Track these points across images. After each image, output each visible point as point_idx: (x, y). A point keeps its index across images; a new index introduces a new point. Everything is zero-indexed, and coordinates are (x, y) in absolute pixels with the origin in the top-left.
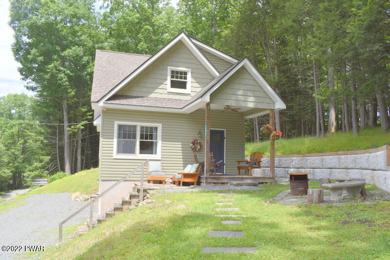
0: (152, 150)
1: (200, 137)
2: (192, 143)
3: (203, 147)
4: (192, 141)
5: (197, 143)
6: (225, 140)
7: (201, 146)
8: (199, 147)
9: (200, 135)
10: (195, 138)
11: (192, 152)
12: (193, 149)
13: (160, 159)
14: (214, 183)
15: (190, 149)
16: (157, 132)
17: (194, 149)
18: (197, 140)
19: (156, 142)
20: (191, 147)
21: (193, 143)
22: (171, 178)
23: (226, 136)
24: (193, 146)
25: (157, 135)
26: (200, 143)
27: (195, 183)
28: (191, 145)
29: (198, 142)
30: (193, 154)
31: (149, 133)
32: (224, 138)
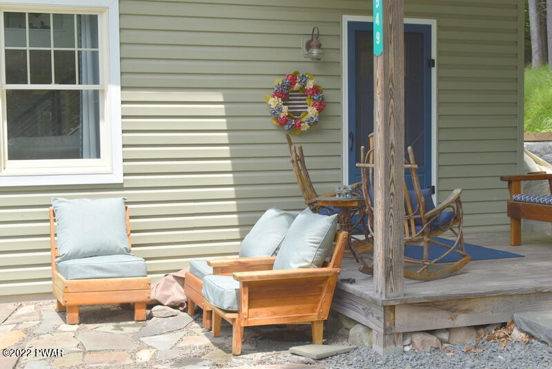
0: (78, 133)
1: (317, 60)
2: (277, 94)
3: (331, 110)
4: (279, 81)
5: (303, 89)
6: (434, 71)
7: (321, 106)
8: (312, 111)
9: (315, 52)
10: (290, 69)
11: (280, 137)
12: (282, 123)
13: (118, 178)
14: (431, 332)
15: (272, 123)
16: (94, 42)
17: (289, 124)
18: (305, 78)
19: (96, 93)
20: (275, 114)
21: (284, 94)
22: (181, 280)
23: (439, 53)
24: (285, 108)
25: (95, 56)
26: (316, 90)
27: (318, 331)
28: (274, 102)
29: (310, 85)
30: (284, 149)
31: (52, 49)
32: (431, 63)
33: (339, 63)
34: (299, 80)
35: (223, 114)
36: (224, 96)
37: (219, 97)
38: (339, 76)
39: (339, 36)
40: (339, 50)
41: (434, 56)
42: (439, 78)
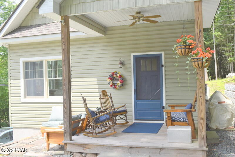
2: (109, 78)
4: (109, 74)
5: (117, 76)
6: (163, 68)
7: (122, 81)
8: (119, 83)
9: (120, 65)
12: (111, 86)
14: (82, 153)
17: (113, 87)
18: (117, 73)
20: (109, 84)
21: (111, 78)
23: (165, 62)
24: (111, 82)
28: (108, 80)
31: (57, 69)
32: (163, 66)
33: (130, 68)
34: (115, 74)
35: (97, 84)
36: (97, 79)
37: (95, 79)
38: (131, 72)
39: (130, 60)
40: (130, 64)
41: (163, 63)
42: (165, 71)
